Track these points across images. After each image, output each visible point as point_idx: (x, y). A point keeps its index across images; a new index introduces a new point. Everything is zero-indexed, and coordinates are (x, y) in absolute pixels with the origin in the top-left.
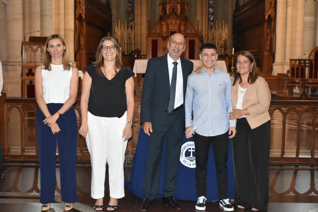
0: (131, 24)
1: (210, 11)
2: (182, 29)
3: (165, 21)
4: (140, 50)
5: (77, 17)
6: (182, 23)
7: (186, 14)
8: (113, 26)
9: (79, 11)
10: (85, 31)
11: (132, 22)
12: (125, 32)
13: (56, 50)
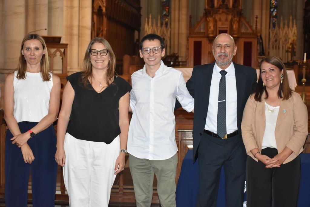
0: (165, 19)
1: (273, 4)
2: (234, 27)
3: (212, 16)
4: (177, 55)
5: (96, 10)
6: (236, 19)
7: (240, 8)
8: (142, 23)
9: (99, 3)
10: (106, 29)
11: (168, 17)
12: (157, 31)
13: (32, 54)
